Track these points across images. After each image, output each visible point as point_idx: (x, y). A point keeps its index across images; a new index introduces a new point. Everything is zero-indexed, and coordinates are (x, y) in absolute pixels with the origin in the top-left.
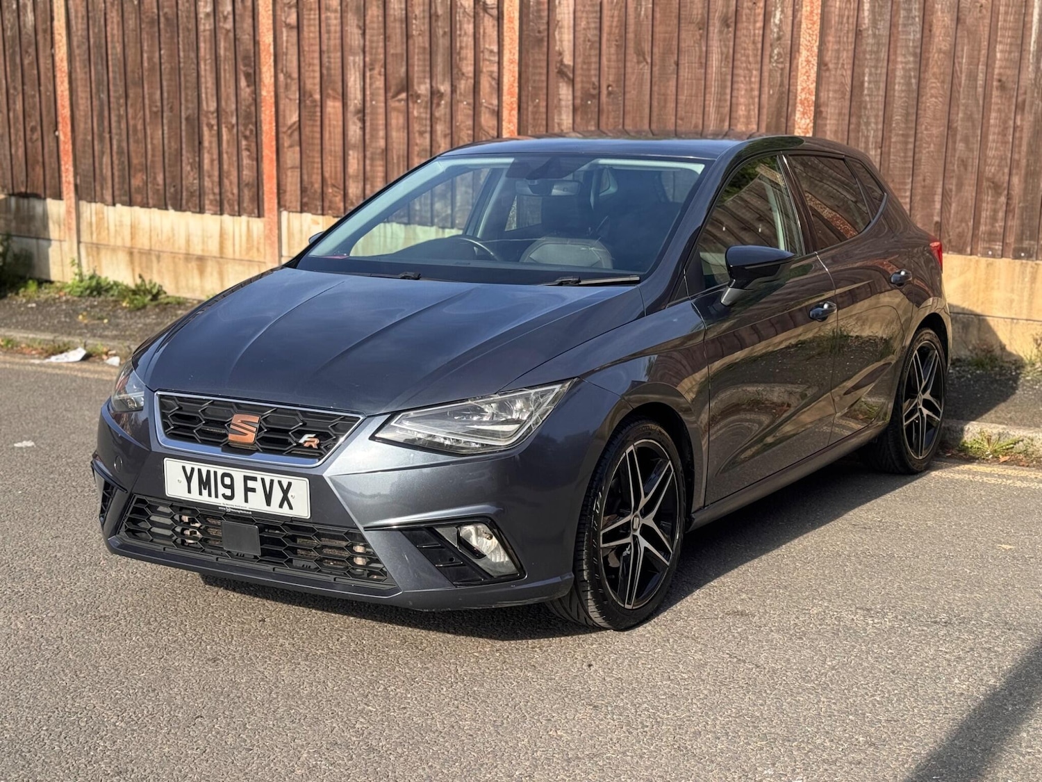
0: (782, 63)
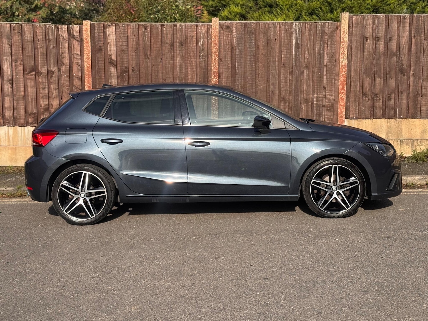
0: (205, 58)
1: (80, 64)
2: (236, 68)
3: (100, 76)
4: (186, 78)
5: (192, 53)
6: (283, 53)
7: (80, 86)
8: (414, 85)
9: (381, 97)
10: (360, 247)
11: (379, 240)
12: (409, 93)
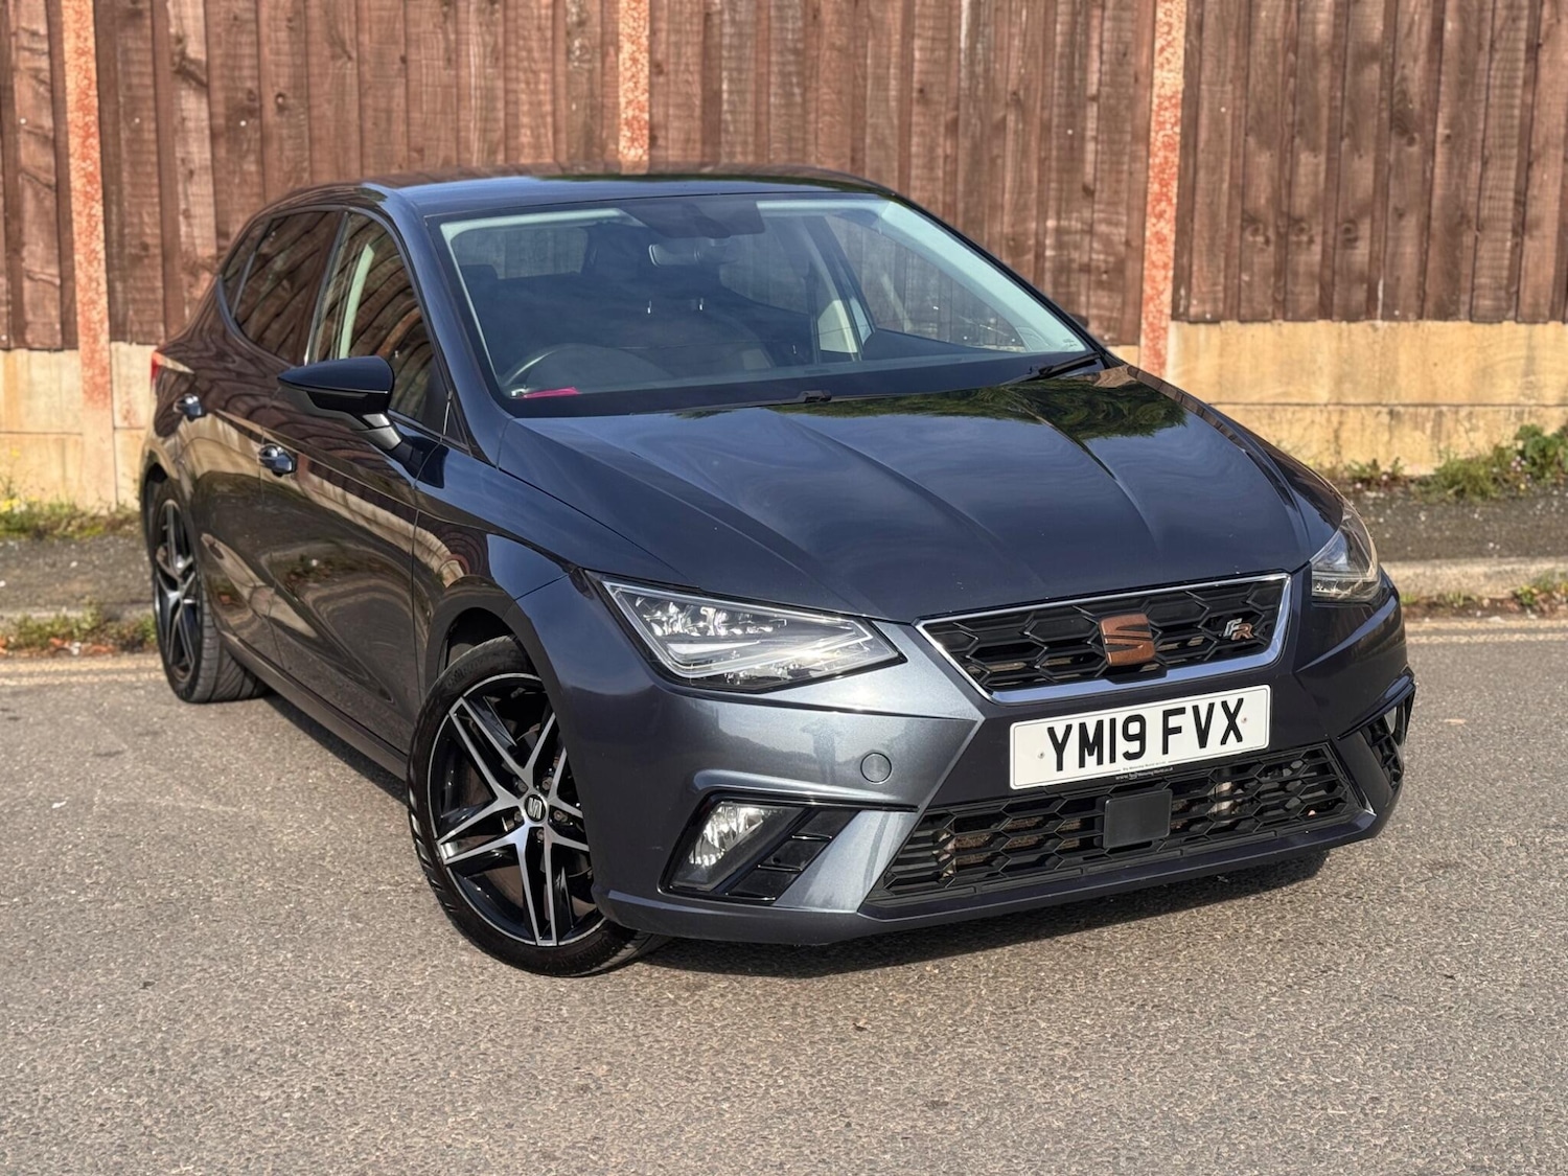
0: (590, 61)
1: (45, 75)
2: (721, 105)
3: (138, 130)
4: (512, 143)
5: (535, 35)
6: (917, 43)
7: (47, 171)
8: (1449, 184)
9: (1317, 230)
10: (1334, 921)
11: (1409, 879)
12: (1429, 217)
